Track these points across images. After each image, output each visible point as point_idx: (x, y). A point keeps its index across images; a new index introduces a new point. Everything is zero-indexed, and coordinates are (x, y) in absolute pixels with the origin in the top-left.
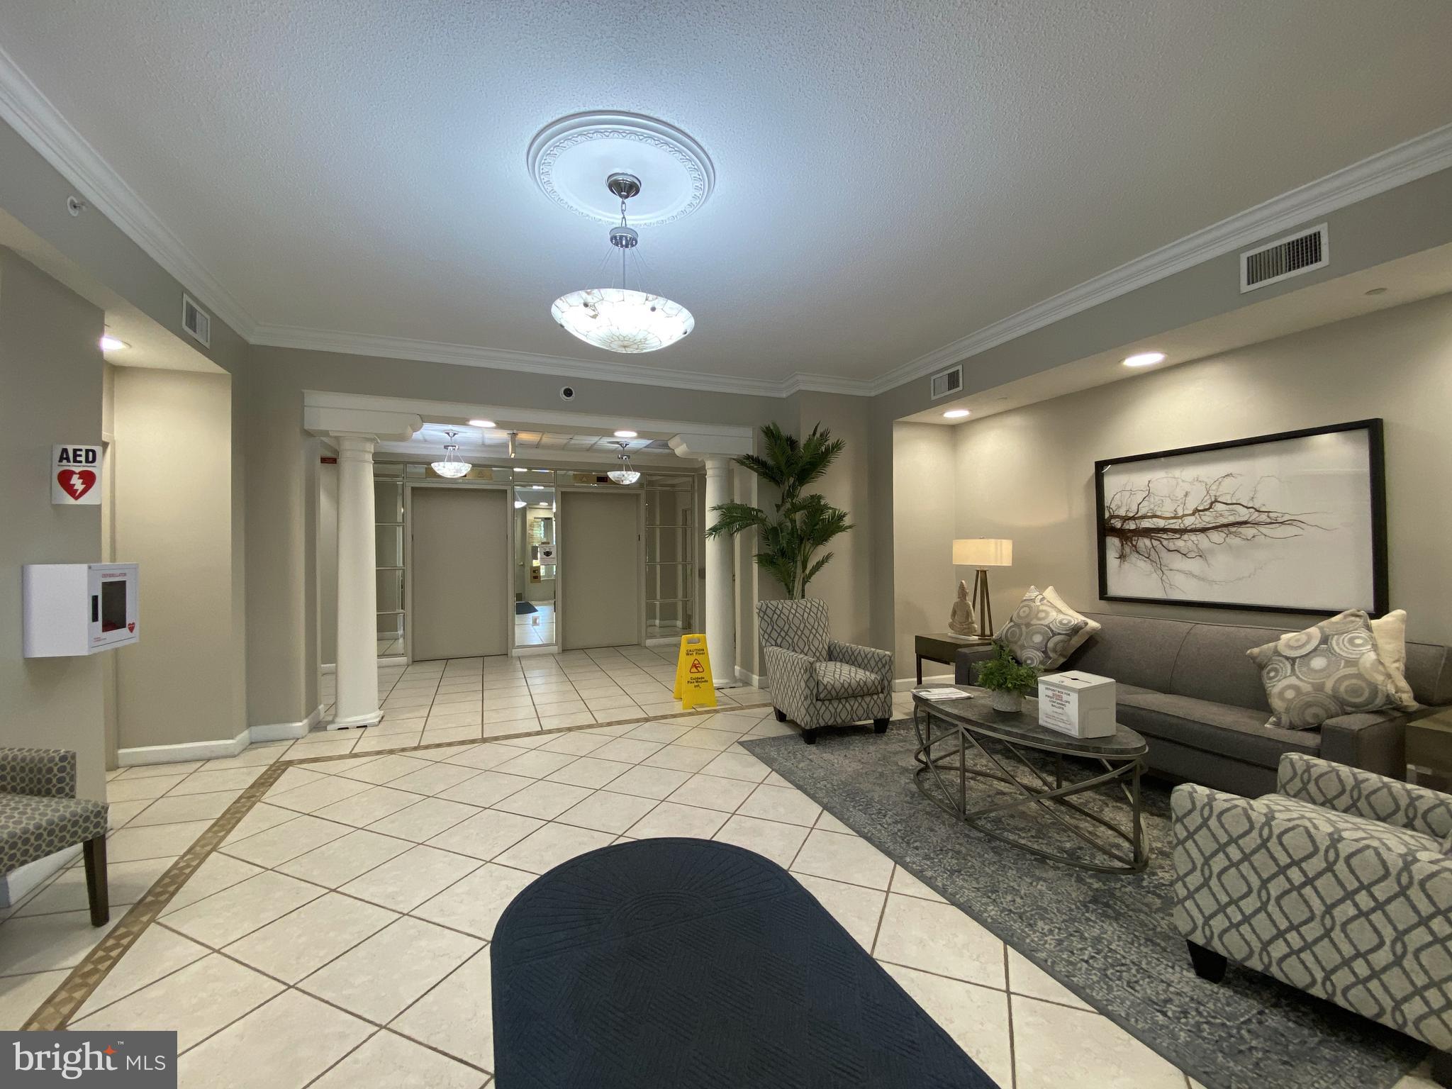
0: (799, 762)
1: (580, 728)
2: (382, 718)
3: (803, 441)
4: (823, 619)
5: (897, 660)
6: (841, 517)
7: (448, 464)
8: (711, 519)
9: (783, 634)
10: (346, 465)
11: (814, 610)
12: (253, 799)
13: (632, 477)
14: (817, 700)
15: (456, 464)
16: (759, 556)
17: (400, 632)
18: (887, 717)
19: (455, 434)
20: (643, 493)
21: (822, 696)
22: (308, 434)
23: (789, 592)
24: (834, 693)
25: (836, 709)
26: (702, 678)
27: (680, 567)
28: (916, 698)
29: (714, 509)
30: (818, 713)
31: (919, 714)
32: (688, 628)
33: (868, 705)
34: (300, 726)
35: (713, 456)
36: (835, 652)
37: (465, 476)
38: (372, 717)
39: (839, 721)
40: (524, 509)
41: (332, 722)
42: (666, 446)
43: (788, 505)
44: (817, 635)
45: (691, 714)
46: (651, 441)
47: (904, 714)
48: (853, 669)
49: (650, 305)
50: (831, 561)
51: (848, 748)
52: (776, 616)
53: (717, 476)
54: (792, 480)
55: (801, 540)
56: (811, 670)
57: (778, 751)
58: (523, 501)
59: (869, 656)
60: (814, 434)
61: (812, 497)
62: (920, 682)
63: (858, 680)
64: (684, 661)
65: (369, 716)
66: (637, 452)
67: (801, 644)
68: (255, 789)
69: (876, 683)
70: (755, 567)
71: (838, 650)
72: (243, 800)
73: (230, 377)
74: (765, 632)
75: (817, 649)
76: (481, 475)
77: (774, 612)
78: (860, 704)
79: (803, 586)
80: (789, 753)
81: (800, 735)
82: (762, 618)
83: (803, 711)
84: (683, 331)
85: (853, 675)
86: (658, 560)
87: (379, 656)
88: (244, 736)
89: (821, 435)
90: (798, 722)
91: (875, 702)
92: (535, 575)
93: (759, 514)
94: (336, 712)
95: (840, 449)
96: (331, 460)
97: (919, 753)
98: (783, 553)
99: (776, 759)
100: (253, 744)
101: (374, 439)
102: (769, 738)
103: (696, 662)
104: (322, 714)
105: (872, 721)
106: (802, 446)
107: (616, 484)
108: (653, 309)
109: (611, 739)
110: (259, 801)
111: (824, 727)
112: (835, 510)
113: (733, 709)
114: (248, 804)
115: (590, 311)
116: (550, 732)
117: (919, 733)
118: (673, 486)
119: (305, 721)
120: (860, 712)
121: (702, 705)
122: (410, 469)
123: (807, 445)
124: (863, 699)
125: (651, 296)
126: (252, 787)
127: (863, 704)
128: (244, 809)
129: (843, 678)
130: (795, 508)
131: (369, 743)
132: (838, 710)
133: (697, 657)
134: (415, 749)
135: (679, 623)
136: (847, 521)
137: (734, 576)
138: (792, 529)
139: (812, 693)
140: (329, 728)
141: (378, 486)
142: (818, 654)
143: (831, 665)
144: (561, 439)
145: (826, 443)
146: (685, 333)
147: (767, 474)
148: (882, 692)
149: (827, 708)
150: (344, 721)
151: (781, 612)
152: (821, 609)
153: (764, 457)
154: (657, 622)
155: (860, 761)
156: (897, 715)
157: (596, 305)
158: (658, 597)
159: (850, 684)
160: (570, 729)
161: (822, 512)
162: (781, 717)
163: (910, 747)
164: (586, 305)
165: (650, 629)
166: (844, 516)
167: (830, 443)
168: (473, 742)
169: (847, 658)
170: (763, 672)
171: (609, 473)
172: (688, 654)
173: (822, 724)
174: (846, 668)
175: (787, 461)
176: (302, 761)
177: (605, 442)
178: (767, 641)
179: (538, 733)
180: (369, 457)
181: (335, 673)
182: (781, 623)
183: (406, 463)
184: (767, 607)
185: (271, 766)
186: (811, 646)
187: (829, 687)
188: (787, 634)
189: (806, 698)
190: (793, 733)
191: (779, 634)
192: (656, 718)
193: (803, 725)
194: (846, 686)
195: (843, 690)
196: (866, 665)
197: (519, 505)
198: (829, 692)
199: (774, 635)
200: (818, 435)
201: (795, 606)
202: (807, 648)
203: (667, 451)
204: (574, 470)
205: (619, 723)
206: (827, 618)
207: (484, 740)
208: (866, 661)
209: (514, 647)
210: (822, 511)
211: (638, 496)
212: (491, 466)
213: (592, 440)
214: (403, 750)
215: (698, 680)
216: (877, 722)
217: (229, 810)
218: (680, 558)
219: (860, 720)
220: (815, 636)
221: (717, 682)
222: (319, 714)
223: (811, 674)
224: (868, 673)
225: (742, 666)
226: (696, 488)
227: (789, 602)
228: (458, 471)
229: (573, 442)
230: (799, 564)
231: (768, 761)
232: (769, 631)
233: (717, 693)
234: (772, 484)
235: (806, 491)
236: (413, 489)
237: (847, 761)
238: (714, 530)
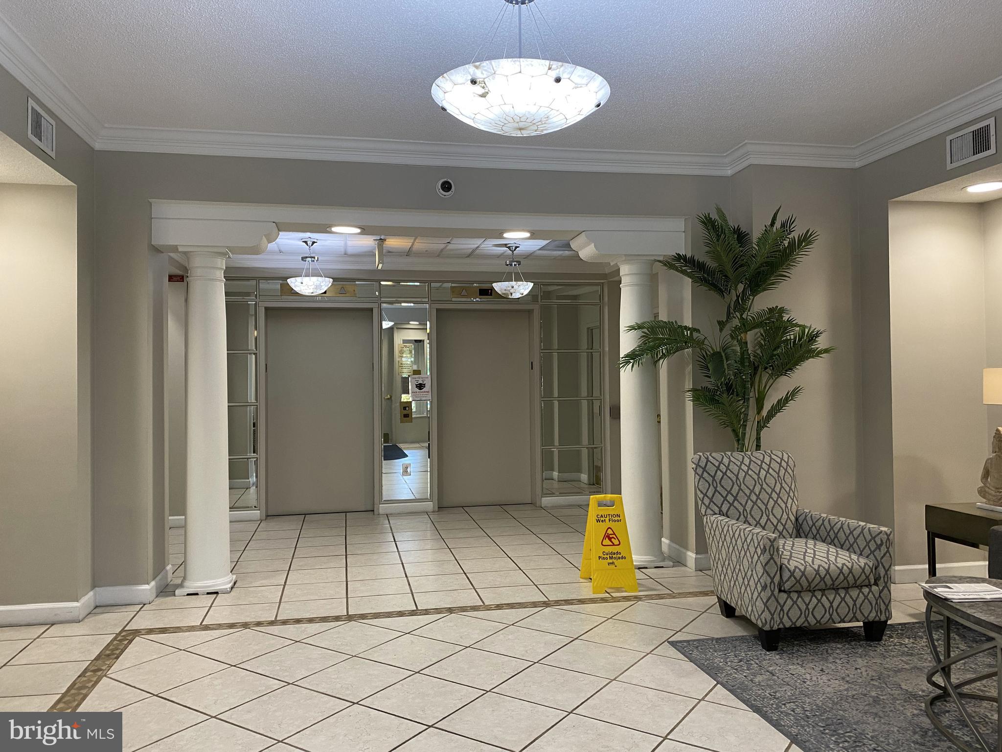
0: (755, 675)
1: (463, 609)
2: (235, 583)
3: (756, 234)
4: (789, 480)
5: (896, 538)
6: (813, 337)
7: (306, 280)
8: (627, 343)
9: (730, 498)
10: (196, 285)
11: (775, 466)
12: (99, 673)
13: (522, 289)
14: (780, 591)
15: (314, 279)
16: (694, 390)
17: (253, 479)
18: (883, 618)
19: (314, 243)
20: (536, 308)
21: (787, 586)
22: (157, 250)
23: (738, 440)
24: (805, 584)
25: (807, 605)
26: (618, 553)
27: (584, 404)
28: (928, 595)
29: (632, 328)
30: (782, 609)
31: (934, 617)
32: (596, 484)
33: (855, 601)
34: (147, 589)
35: (630, 258)
36: (805, 526)
37: (325, 293)
38: (223, 582)
39: (812, 621)
40: (391, 329)
41: (181, 586)
42: (567, 246)
43: (736, 322)
44: (780, 501)
45: (603, 600)
46: (548, 241)
47: (911, 615)
48: (832, 549)
49: (554, 74)
50: (799, 398)
51: (826, 660)
52: (719, 474)
53: (637, 285)
54: (741, 287)
55: (756, 369)
56: (771, 550)
57: (726, 657)
58: (390, 320)
59: (856, 533)
60: (773, 224)
61: (771, 310)
62: (932, 571)
63: (840, 565)
64: (594, 530)
65: (220, 581)
66: (529, 256)
67: (757, 514)
68: (100, 662)
69: (867, 569)
70: (689, 406)
71: (810, 523)
72: (88, 674)
73: (76, 189)
74: (705, 495)
75: (779, 521)
76: (343, 291)
77: (718, 468)
78: (843, 599)
79: (758, 434)
80: (741, 661)
81: (755, 637)
82: (701, 476)
83: (760, 605)
84: (596, 102)
85: (832, 558)
86: (556, 394)
87: (232, 508)
88: (88, 598)
89: (783, 225)
90: (753, 619)
91: (866, 597)
92: (405, 412)
93: (695, 335)
94: (185, 574)
95: (810, 243)
96: (179, 278)
97: (933, 674)
98: (729, 388)
99: (723, 669)
100: (99, 608)
101: (227, 254)
102: (712, 639)
103: (610, 532)
104: (170, 575)
105: (861, 624)
106: (755, 240)
107: (503, 298)
108: (558, 80)
109: (502, 626)
110: (105, 676)
111: (790, 628)
112: (803, 327)
113: (660, 597)
114: (95, 679)
115: (478, 89)
116: (426, 612)
117: (933, 645)
118: (575, 297)
119: (153, 583)
120: (843, 610)
121: (618, 590)
122: (263, 285)
123: (763, 240)
124: (847, 592)
125: (555, 64)
126: (98, 658)
127: (848, 599)
128: (90, 685)
129: (817, 562)
130: (746, 326)
131: (221, 613)
132: (811, 607)
133: (611, 524)
134: (272, 623)
135: (584, 477)
136: (821, 343)
137: (659, 416)
138: (742, 354)
139: (772, 581)
140: (177, 592)
141: (228, 305)
142: (780, 528)
143: (800, 543)
144: (436, 244)
145: (790, 236)
146: (598, 105)
147: (705, 279)
148: (876, 584)
149: (795, 602)
150: (192, 585)
151: (727, 468)
152: (784, 464)
153: (702, 257)
154: (555, 474)
155: (843, 679)
156: (898, 617)
157: (486, 80)
158: (556, 443)
159: (827, 571)
160: (450, 610)
161: (785, 330)
162: (728, 611)
163: (919, 664)
164: (474, 82)
165: (547, 484)
166: (817, 335)
167: (795, 235)
168: (337, 618)
169: (823, 533)
170: (702, 547)
171: (494, 285)
172: (598, 521)
173: (788, 624)
174: (822, 547)
175: (735, 262)
176: (150, 631)
177: (489, 246)
178: (708, 507)
179: (413, 613)
180: (220, 275)
181: (184, 527)
182: (727, 483)
183: (258, 279)
184: (708, 460)
185: (118, 635)
186: (771, 516)
187: (798, 574)
188: (735, 499)
189: (764, 588)
190: (745, 634)
191: (725, 499)
192: (557, 603)
193: (760, 624)
194: (823, 572)
195: (818, 578)
196: (851, 546)
197: (386, 325)
198: (798, 581)
199: (718, 499)
200: (778, 224)
201: (747, 461)
202: (765, 518)
203: (567, 253)
204: (453, 282)
205: (511, 606)
206: (793, 478)
207: (350, 618)
208: (851, 540)
209: (381, 501)
210: (786, 328)
211: (530, 312)
212: (354, 280)
213: (472, 244)
214: (259, 624)
215: (613, 557)
216: (868, 625)
217: (74, 684)
218: (584, 391)
219: (843, 621)
220: (776, 502)
221: (638, 558)
222: (166, 577)
223: (772, 555)
224: (854, 557)
225: (672, 539)
226: (606, 299)
227: (738, 455)
228: (317, 287)
229: (450, 247)
230: (752, 402)
231: (711, 670)
232: (710, 494)
233: (639, 574)
234: (713, 294)
235: (762, 302)
236: (267, 309)
237: (824, 677)
238: (632, 356)
